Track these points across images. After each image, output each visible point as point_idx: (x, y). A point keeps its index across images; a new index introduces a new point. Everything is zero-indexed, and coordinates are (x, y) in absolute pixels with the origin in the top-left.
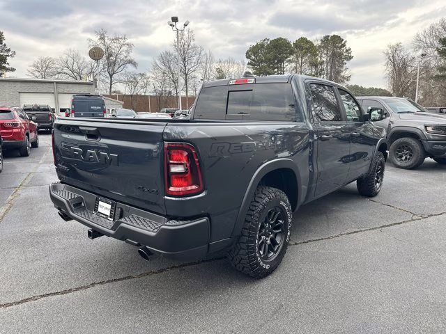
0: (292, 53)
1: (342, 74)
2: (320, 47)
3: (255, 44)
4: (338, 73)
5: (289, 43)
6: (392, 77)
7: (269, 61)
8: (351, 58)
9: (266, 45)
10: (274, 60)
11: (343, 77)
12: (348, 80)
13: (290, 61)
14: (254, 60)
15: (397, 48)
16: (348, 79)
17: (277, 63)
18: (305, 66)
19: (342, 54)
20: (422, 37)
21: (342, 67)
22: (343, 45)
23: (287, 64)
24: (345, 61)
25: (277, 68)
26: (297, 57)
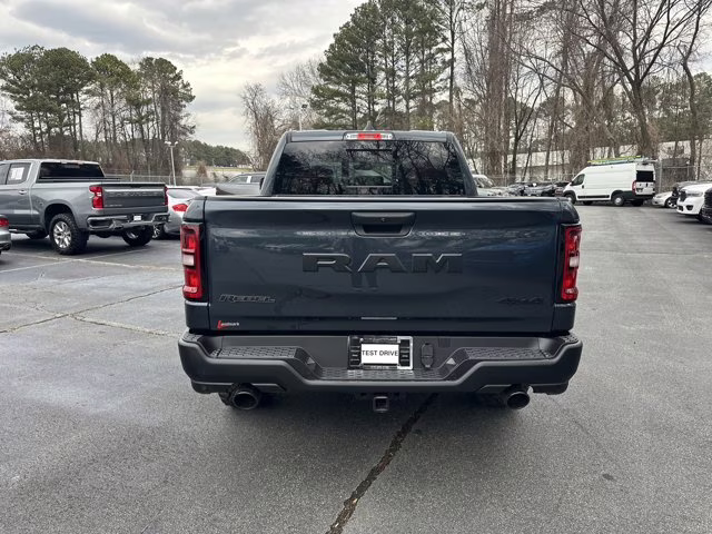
0: (91, 78)
1: (183, 122)
2: (139, 74)
3: (13, 53)
4: (176, 119)
5: (84, 60)
6: (256, 133)
7: (48, 88)
8: (192, 98)
9: (37, 58)
10: (58, 86)
11: (184, 127)
12: (191, 133)
13: (90, 93)
14: (14, 82)
15: (256, 91)
16: (192, 130)
17: (64, 93)
18: (121, 104)
19: (177, 91)
20: (288, 81)
21: (180, 111)
22: (178, 77)
23: (84, 96)
24: (184, 103)
25: (67, 102)
26: (102, 86)
